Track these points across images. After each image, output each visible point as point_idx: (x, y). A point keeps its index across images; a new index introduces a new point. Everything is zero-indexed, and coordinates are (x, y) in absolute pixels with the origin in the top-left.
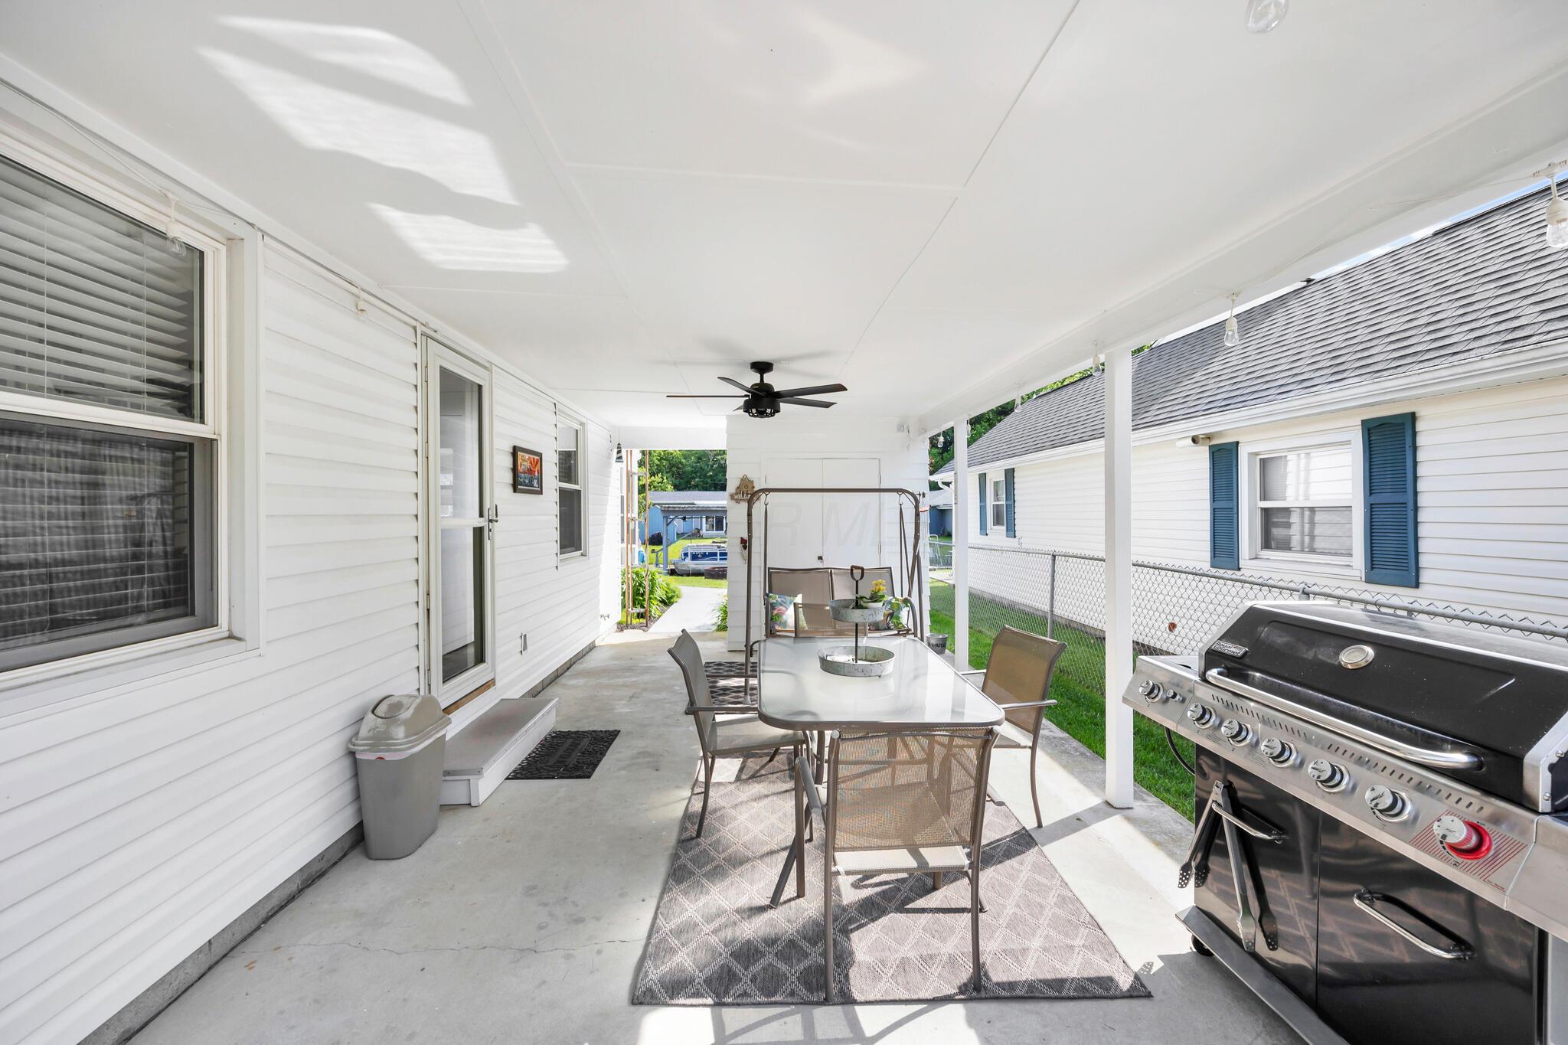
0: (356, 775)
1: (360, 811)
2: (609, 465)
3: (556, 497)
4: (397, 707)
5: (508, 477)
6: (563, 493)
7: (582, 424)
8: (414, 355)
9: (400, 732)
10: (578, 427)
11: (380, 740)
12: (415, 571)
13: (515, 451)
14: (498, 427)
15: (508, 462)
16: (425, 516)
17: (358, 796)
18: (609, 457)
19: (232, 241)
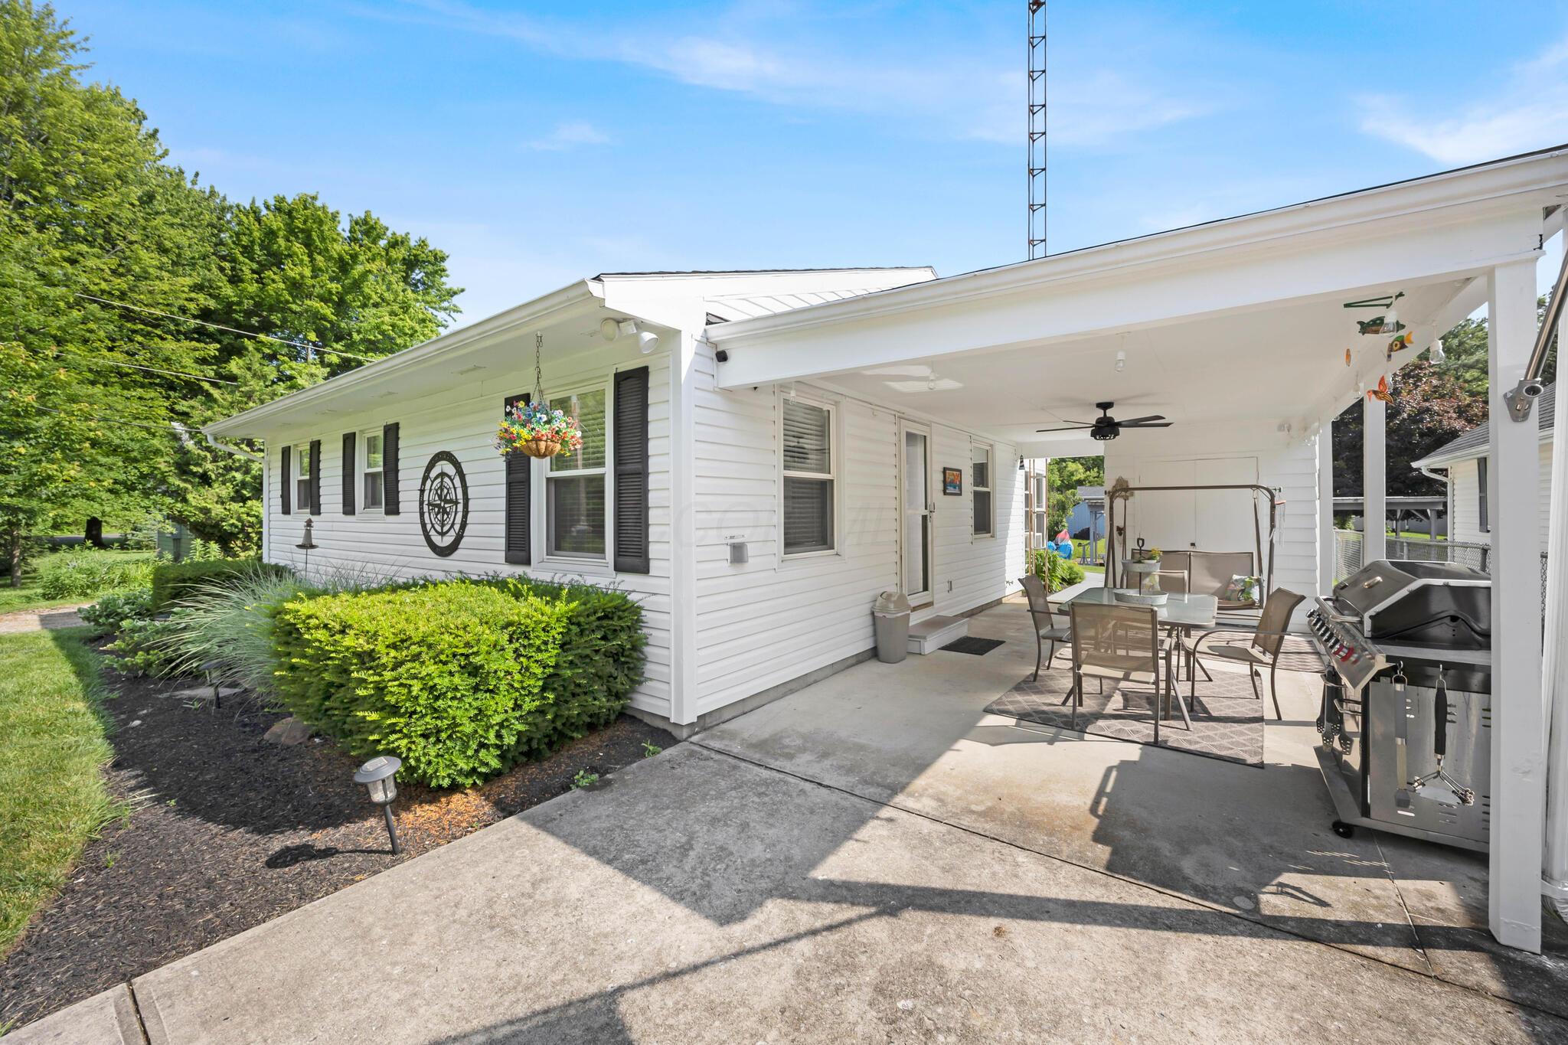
0: (874, 624)
1: (876, 641)
2: (1014, 472)
3: (971, 497)
4: (890, 595)
5: (941, 486)
6: (976, 494)
7: (991, 446)
8: (894, 429)
9: (892, 606)
10: (988, 448)
11: (884, 609)
12: (895, 536)
13: (945, 470)
14: (935, 456)
15: (941, 477)
16: (899, 509)
17: (875, 634)
18: (1014, 466)
19: (836, 403)
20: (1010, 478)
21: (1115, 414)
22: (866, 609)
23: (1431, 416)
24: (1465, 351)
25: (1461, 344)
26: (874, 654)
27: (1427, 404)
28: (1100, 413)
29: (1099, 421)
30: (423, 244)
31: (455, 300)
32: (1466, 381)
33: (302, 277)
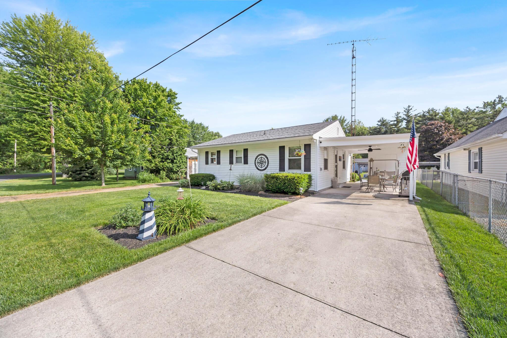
0: (332, 183)
5: (339, 160)
6: (343, 161)
7: (345, 151)
13: (339, 157)
14: (338, 154)
18: (349, 155)
20: (348, 158)
21: (372, 148)
22: (331, 180)
23: (452, 140)
24: (469, 119)
25: (467, 116)
26: (332, 187)
27: (451, 137)
28: (369, 148)
29: (369, 149)
30: (171, 90)
31: (179, 106)
32: (469, 128)
33: (147, 101)
